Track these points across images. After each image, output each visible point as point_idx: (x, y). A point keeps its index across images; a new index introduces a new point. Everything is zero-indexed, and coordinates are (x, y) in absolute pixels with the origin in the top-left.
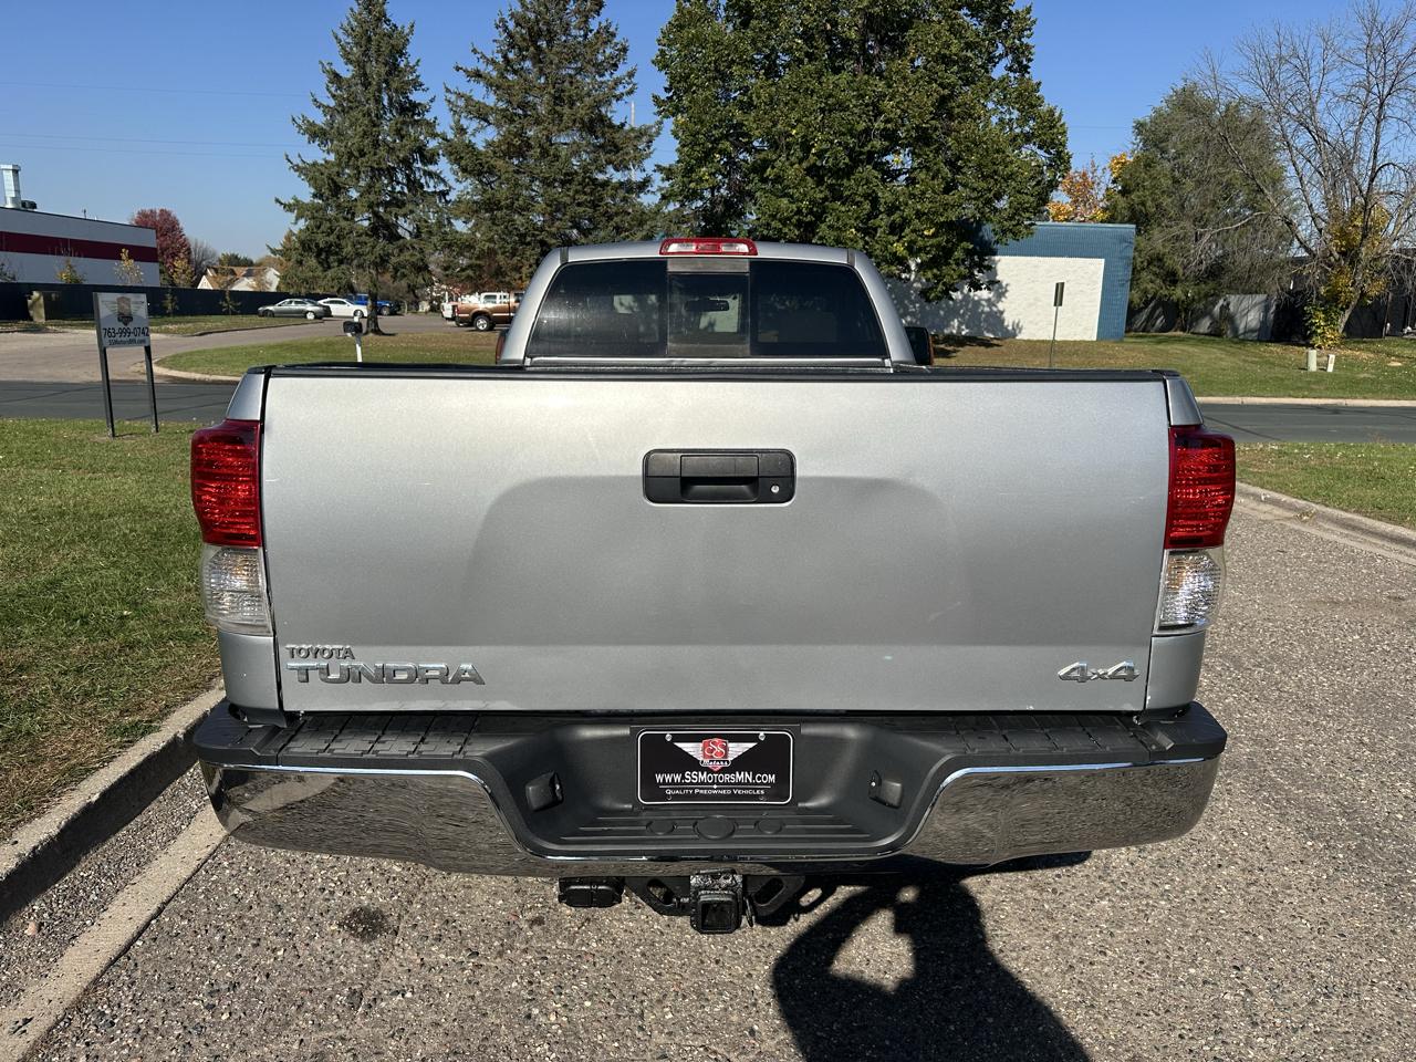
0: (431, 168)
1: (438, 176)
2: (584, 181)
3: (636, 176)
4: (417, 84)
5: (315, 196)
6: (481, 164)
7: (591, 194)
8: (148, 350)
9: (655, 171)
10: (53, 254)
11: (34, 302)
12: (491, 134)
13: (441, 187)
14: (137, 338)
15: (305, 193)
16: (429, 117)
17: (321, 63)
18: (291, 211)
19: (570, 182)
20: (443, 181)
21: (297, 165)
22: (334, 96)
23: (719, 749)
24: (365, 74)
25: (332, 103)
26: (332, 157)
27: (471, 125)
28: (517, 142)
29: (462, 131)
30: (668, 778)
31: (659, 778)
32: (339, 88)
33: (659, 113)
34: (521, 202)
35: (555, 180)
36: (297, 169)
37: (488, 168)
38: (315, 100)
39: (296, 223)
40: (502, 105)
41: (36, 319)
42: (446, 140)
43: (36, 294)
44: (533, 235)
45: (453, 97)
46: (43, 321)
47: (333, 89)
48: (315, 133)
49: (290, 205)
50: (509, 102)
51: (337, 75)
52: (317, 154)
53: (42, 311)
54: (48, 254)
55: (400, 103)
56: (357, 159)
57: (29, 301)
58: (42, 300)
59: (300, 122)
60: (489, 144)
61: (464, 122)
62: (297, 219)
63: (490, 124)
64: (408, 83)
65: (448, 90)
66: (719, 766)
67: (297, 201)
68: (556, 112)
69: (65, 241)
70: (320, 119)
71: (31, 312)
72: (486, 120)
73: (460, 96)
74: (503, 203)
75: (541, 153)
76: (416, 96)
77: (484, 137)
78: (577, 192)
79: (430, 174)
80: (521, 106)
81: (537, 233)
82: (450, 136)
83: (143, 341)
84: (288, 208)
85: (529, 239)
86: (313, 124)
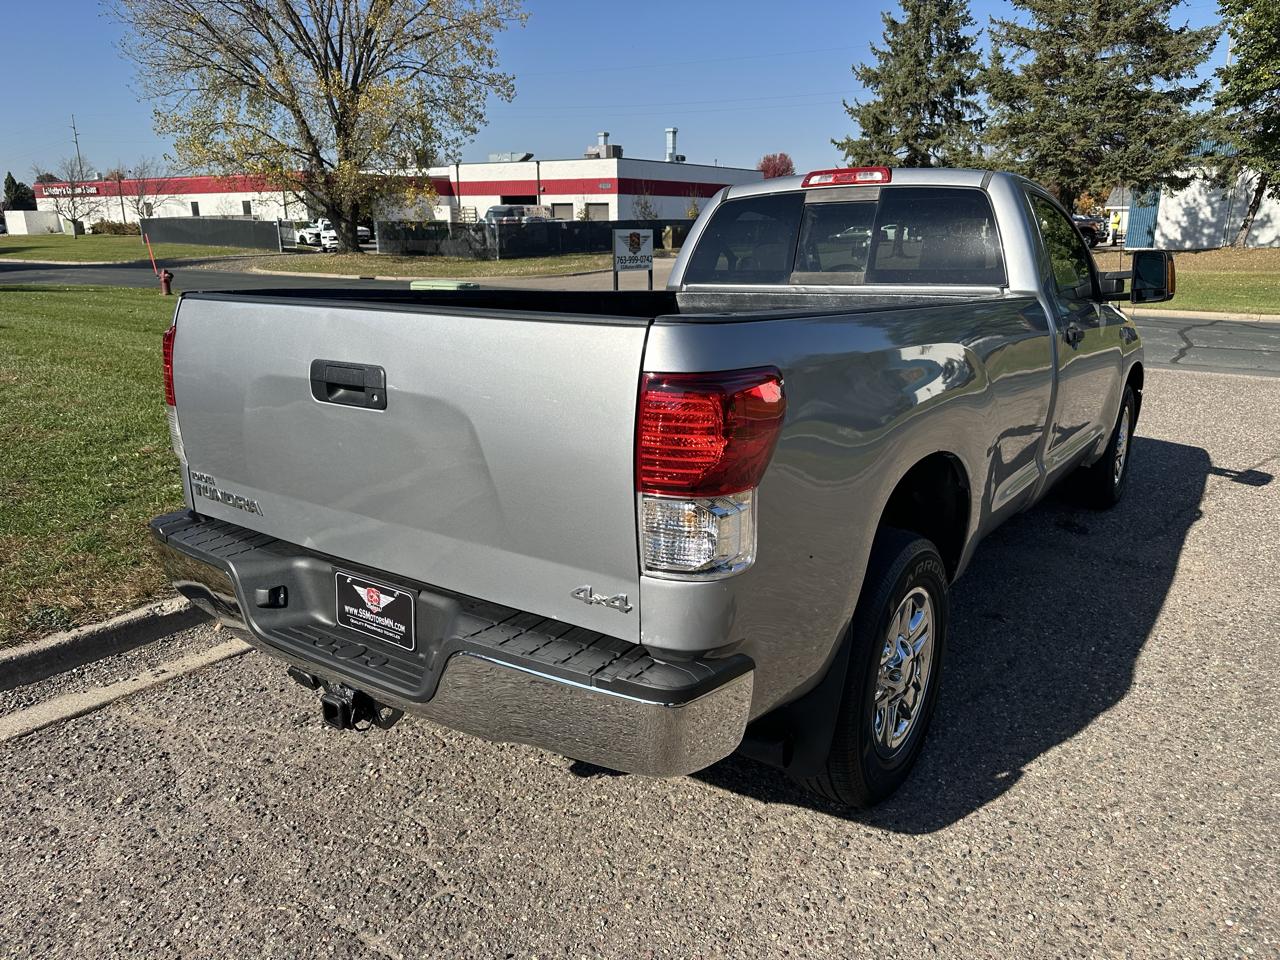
0: (970, 98)
1: (975, 106)
2: (1117, 95)
3: (1187, 83)
4: (966, 20)
5: (864, 134)
6: (1012, 90)
7: (1125, 107)
8: (650, 272)
9: (1215, 75)
10: (685, 196)
11: (666, 235)
12: (1030, 58)
13: (977, 116)
14: (643, 264)
15: (856, 132)
16: (974, 50)
17: (882, 13)
18: (843, 149)
19: (1103, 98)
20: (979, 109)
21: (852, 109)
22: (889, 42)
23: (375, 597)
24: (918, 18)
25: (888, 49)
26: (880, 99)
27: (1008, 52)
28: (1052, 63)
29: (999, 59)
30: (352, 610)
31: (347, 608)
32: (895, 34)
33: (1222, 12)
34: (1046, 124)
35: (1087, 98)
36: (852, 112)
37: (1019, 93)
38: (873, 48)
39: (845, 160)
40: (1043, 28)
41: (666, 247)
42: (985, 71)
43: (668, 228)
44: (1055, 155)
45: (996, 28)
46: (670, 248)
47: (890, 37)
48: (871, 79)
49: (843, 144)
50: (1051, 24)
51: (894, 23)
52: (870, 96)
53: (670, 241)
54: (681, 195)
55: (948, 39)
56: (899, 97)
57: (664, 234)
58: (671, 233)
59: (858, 70)
60: (1025, 69)
61: (1003, 51)
62: (847, 156)
63: (1029, 49)
64: (957, 20)
65: (993, 21)
66: (376, 610)
67: (849, 140)
68: (1098, 27)
69: (693, 184)
70: (874, 64)
71: (664, 242)
72: (1026, 45)
73: (1004, 25)
74: (1028, 126)
75: (1075, 71)
76: (963, 32)
77: (1020, 62)
78: (1109, 107)
79: (967, 105)
80: (1063, 26)
81: (1059, 152)
82: (988, 66)
83: (646, 267)
84: (841, 146)
85: (1050, 159)
86: (868, 71)
